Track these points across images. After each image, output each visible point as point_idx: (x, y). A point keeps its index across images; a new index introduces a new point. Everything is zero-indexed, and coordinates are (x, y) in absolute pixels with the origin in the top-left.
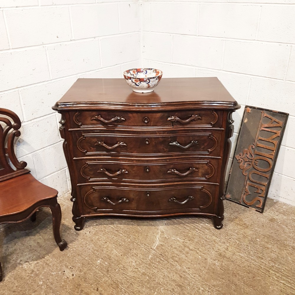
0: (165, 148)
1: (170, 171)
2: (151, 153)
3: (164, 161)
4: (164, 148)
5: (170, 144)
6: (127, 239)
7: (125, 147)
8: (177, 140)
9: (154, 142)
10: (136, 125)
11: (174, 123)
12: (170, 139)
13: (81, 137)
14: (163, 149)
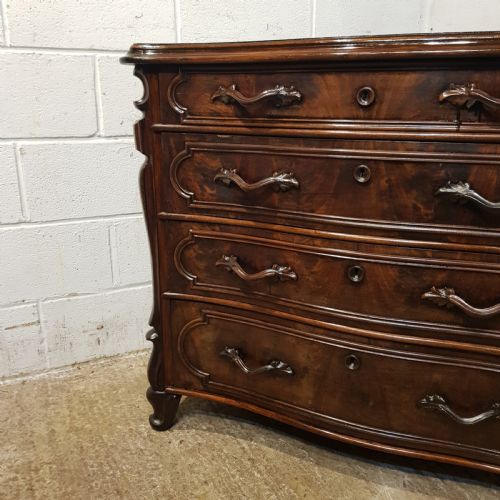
0: (422, 203)
1: (434, 293)
2: (373, 218)
3: (413, 251)
4: (419, 205)
5: (441, 190)
6: (268, 493)
7: (294, 192)
8: (471, 178)
9: (386, 179)
10: (332, 115)
11: (462, 112)
12: (443, 172)
13: (181, 151)
14: (416, 208)
